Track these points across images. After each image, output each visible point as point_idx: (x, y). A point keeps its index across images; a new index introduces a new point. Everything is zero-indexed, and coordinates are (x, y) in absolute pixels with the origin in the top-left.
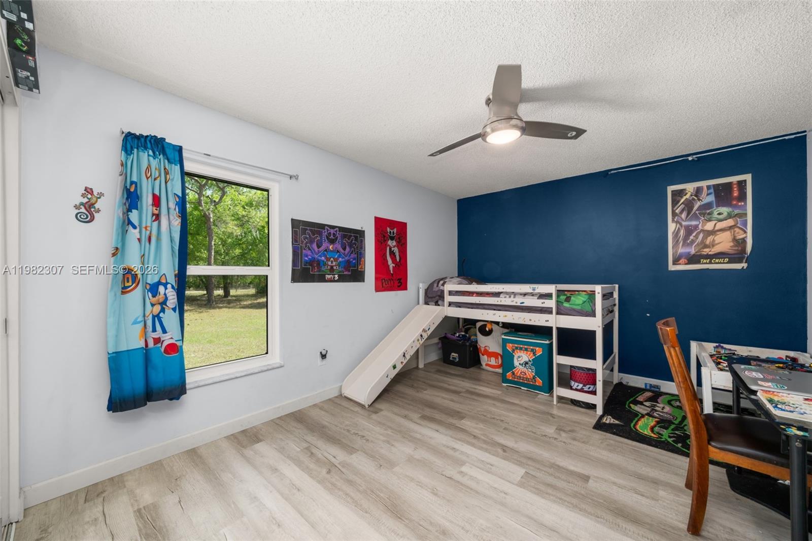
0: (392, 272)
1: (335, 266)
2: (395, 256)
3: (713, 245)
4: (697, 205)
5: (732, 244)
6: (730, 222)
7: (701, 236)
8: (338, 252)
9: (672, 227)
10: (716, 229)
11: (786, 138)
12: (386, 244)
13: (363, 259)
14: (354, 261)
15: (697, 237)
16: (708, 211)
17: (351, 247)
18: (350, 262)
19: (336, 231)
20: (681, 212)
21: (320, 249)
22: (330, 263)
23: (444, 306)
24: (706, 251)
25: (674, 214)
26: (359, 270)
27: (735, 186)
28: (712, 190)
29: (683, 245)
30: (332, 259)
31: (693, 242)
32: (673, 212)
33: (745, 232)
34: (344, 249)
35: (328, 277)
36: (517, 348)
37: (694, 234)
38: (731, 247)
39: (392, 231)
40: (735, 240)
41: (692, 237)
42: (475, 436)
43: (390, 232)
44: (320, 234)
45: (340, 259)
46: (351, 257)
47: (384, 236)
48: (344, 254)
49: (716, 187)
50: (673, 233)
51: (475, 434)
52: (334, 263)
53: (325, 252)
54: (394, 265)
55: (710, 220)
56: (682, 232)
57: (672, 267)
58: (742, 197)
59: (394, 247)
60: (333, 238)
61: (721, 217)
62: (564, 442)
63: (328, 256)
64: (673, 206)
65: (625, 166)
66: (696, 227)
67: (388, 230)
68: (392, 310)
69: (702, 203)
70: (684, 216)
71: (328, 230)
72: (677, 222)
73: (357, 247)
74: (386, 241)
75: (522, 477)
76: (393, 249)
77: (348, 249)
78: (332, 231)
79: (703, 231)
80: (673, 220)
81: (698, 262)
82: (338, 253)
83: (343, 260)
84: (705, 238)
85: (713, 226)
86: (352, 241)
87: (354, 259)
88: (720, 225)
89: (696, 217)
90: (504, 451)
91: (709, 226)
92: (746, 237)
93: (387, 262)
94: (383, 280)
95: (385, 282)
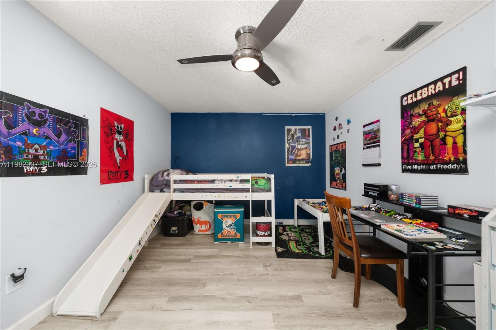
0: (119, 165)
1: (43, 155)
2: (122, 149)
3: (300, 155)
4: (296, 136)
5: (306, 155)
6: (305, 146)
7: (297, 151)
8: (47, 138)
9: (287, 146)
10: (301, 148)
11: (321, 114)
12: (113, 138)
13: (85, 150)
14: (73, 151)
15: (295, 151)
16: (299, 140)
17: (68, 133)
18: (67, 152)
19: (45, 112)
20: (290, 139)
21: (13, 131)
22: (32, 151)
23: (170, 192)
24: (298, 158)
25: (288, 140)
26: (80, 161)
27: (307, 130)
28: (300, 131)
29: (291, 154)
30: (36, 146)
31: (294, 153)
32: (287, 138)
33: (310, 151)
34: (59, 135)
35: (28, 169)
36: (224, 216)
37: (294, 150)
38: (306, 156)
39: (119, 126)
40: (307, 154)
41: (294, 151)
42: (223, 299)
43: (118, 127)
44: (14, 110)
45: (51, 147)
46: (68, 146)
47: (111, 130)
48: (58, 142)
49: (301, 129)
50: (287, 148)
51: (221, 297)
52: (40, 152)
53: (24, 137)
54: (121, 158)
55: (299, 144)
56: (290, 149)
57: (287, 165)
58: (309, 136)
59: (122, 141)
60: (39, 119)
61: (303, 143)
62: (273, 275)
63: (28, 142)
64: (287, 136)
65: (269, 112)
66: (295, 146)
67: (116, 124)
68: (118, 201)
69: (297, 136)
70: (291, 141)
71: (29, 108)
72: (289, 144)
73: (78, 136)
74: (113, 134)
75: (274, 321)
76: (120, 143)
77: (63, 137)
78: (37, 111)
79: (297, 149)
80: (287, 143)
81: (296, 163)
82: (48, 140)
83: (57, 148)
84: (298, 152)
86: (70, 127)
87: (73, 149)
88: (303, 147)
89: (295, 143)
90: (249, 302)
91: (299, 147)
92: (310, 152)
93: (114, 154)
94: (110, 173)
95: (111, 174)
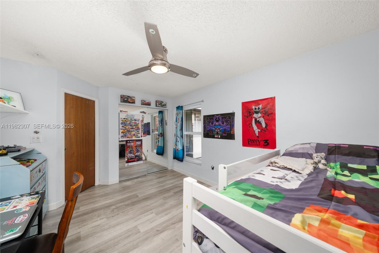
0: (257, 135)
1: (219, 131)
2: (261, 124)
8: (220, 125)
12: (251, 117)
13: (233, 128)
14: (228, 129)
18: (226, 130)
19: (219, 116)
21: (213, 125)
22: (216, 130)
26: (231, 133)
30: (217, 129)
34: (223, 124)
35: (216, 136)
39: (257, 108)
43: (255, 109)
44: (213, 119)
45: (221, 128)
46: (226, 127)
47: (250, 112)
48: (223, 126)
52: (218, 131)
53: (215, 126)
54: (260, 130)
59: (260, 117)
60: (218, 119)
63: (216, 128)
67: (254, 107)
71: (216, 117)
73: (230, 122)
74: (251, 115)
76: (258, 119)
77: (225, 123)
78: (217, 117)
82: (220, 126)
83: (223, 129)
86: (227, 119)
87: (228, 128)
93: (253, 128)
94: (249, 140)
95: (251, 141)
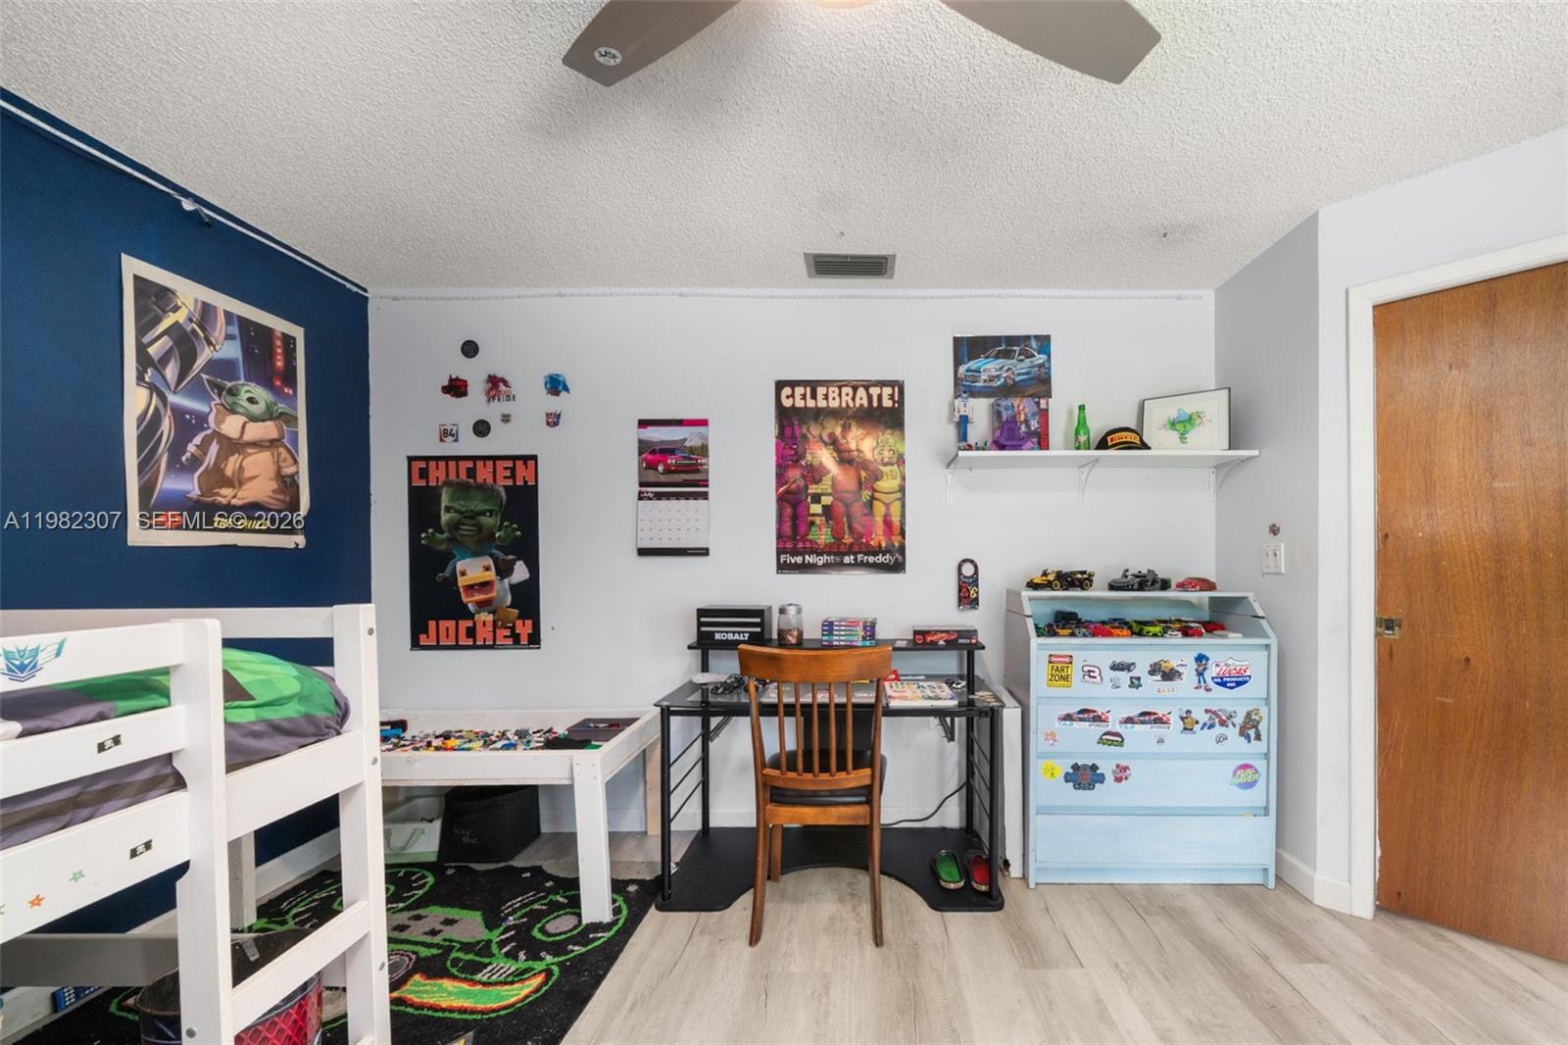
3: (238, 481)
4: (205, 355)
5: (274, 485)
6: (267, 430)
7: (214, 448)
9: (136, 400)
10: (247, 437)
15: (204, 447)
16: (229, 384)
20: (165, 359)
24: (225, 495)
25: (144, 361)
27: (279, 343)
28: (235, 330)
29: (170, 466)
31: (195, 462)
32: (141, 350)
33: (296, 462)
37: (198, 440)
38: (273, 491)
40: (279, 476)
41: (191, 448)
49: (245, 324)
50: (141, 419)
55: (232, 410)
56: (166, 425)
57: (138, 536)
58: (290, 378)
61: (255, 409)
64: (142, 330)
66: (202, 419)
69: (217, 355)
70: (171, 371)
72: (152, 388)
79: (218, 435)
80: (140, 378)
81: (208, 525)
84: (222, 457)
85: (240, 428)
88: (255, 431)
89: (197, 390)
91: (232, 426)
92: (297, 472)
